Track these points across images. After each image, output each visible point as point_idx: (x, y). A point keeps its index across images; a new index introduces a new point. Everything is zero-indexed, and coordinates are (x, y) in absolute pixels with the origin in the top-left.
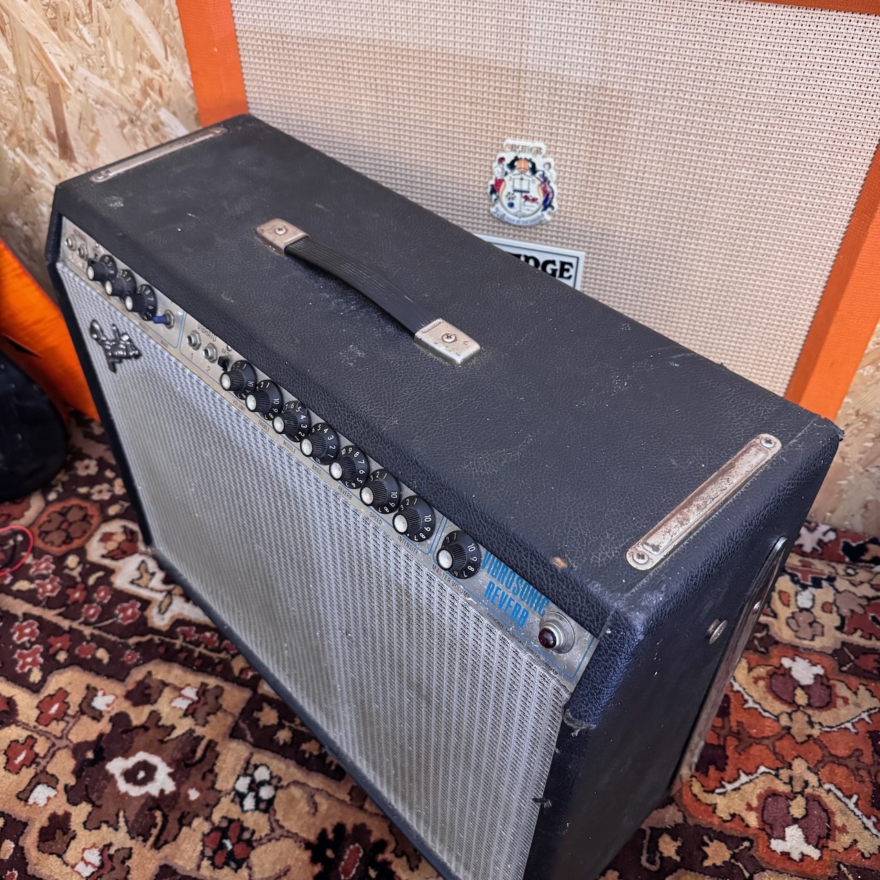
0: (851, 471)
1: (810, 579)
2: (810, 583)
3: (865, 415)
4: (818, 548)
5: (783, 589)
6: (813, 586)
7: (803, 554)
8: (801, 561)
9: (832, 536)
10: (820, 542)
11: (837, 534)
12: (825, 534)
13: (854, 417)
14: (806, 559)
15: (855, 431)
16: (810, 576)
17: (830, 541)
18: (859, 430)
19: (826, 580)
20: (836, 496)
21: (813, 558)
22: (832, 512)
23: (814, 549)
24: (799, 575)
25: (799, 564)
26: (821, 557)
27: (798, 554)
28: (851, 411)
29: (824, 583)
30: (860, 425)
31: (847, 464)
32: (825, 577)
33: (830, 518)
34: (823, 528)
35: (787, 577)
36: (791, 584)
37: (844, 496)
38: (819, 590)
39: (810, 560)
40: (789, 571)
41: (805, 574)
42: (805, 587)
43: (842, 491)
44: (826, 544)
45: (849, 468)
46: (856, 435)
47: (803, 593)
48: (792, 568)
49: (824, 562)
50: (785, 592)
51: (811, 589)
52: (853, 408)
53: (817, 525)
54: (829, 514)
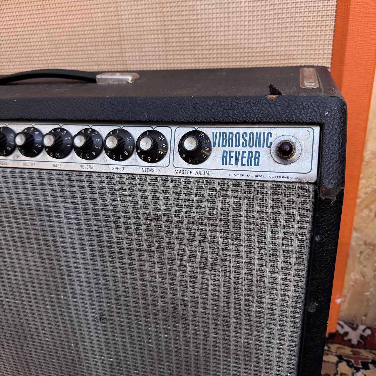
0: (371, 284)
1: (360, 364)
2: (361, 366)
3: (370, 244)
4: (361, 341)
5: (344, 372)
6: (363, 368)
7: (352, 346)
8: (351, 351)
9: (368, 332)
10: (362, 337)
11: (372, 331)
12: (364, 331)
13: (363, 247)
14: (355, 349)
15: (367, 256)
16: (360, 361)
17: (369, 336)
18: (369, 255)
19: (371, 363)
20: (365, 304)
21: (360, 348)
22: (365, 316)
23: (359, 342)
24: (353, 361)
25: (351, 353)
26: (365, 347)
27: (349, 346)
28: (361, 242)
29: (371, 366)
30: (368, 251)
31: (367, 280)
32: (370, 361)
33: (365, 320)
34: (362, 327)
35: (344, 363)
36: (347, 368)
37: (371, 304)
38: (368, 371)
39: (359, 350)
40: (345, 358)
41: (356, 360)
42: (358, 370)
43: (368, 300)
44: (366, 338)
45: (369, 283)
46: (368, 259)
47: (357, 374)
48: (347, 357)
49: (367, 350)
50: (345, 374)
51: (362, 371)
52: (362, 240)
53: (358, 326)
54: (364, 318)
